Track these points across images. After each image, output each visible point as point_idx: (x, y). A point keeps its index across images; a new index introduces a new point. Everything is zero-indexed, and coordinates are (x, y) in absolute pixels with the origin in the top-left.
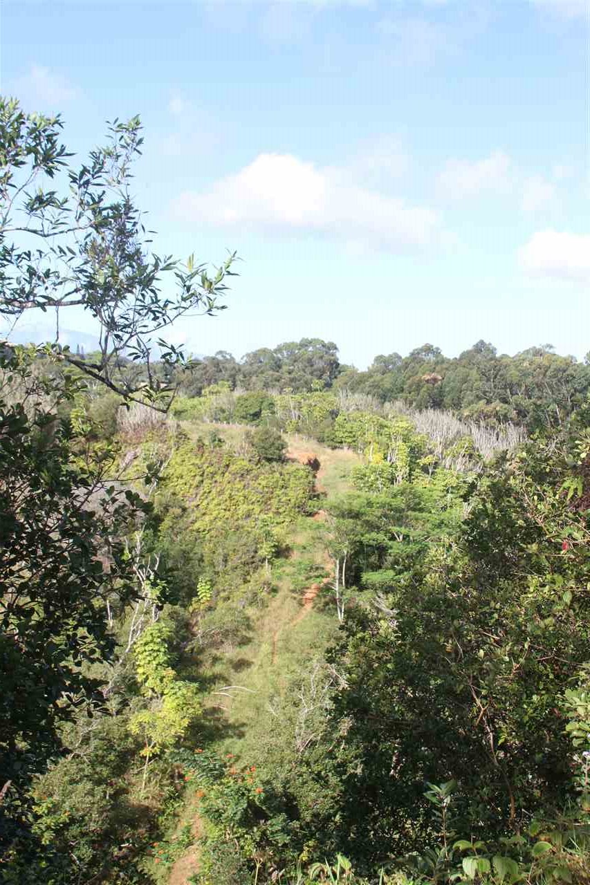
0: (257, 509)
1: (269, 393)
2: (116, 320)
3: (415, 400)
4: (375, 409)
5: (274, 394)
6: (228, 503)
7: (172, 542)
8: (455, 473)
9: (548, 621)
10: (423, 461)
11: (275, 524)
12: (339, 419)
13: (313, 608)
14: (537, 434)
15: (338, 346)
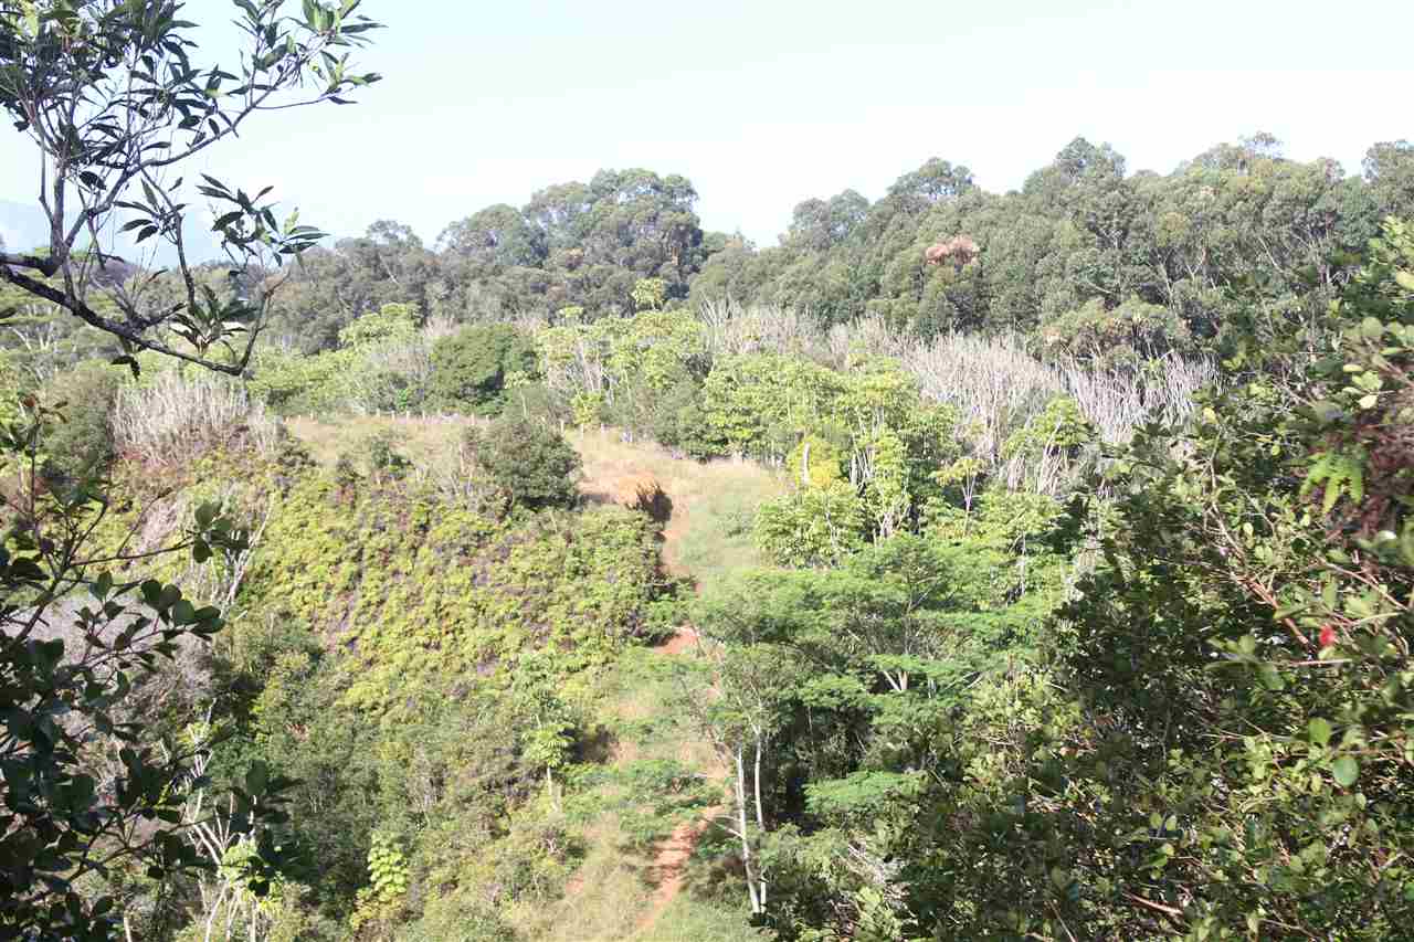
0: (512, 635)
1: (520, 324)
2: (81, 134)
3: (912, 313)
4: (807, 345)
5: (532, 327)
6: (432, 627)
7: (291, 744)
8: (1034, 499)
9: (1309, 854)
10: (946, 474)
11: (564, 674)
12: (714, 380)
13: (684, 888)
14: (1242, 354)
15: (694, 186)
